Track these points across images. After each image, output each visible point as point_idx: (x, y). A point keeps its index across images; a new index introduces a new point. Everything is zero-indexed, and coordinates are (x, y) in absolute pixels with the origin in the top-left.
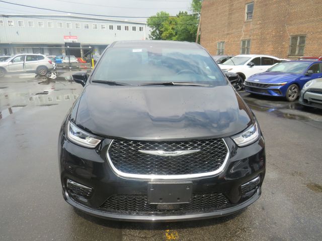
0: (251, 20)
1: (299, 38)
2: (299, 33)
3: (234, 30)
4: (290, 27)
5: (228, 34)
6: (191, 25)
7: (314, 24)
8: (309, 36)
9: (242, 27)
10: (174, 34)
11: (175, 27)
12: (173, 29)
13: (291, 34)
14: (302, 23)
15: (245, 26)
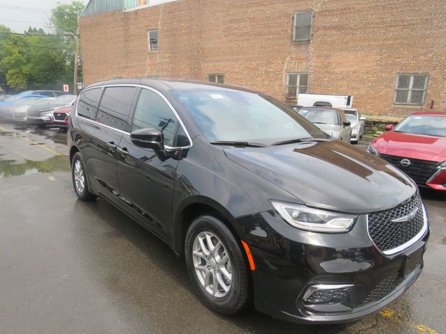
0: (157, 51)
1: (216, 77)
2: (217, 72)
3: (134, 63)
4: (206, 64)
5: (126, 67)
6: (54, 49)
7: (230, 63)
8: (227, 75)
9: (146, 60)
10: (25, 61)
11: (24, 50)
12: (20, 52)
13: (208, 72)
14: (218, 61)
15: (150, 58)
